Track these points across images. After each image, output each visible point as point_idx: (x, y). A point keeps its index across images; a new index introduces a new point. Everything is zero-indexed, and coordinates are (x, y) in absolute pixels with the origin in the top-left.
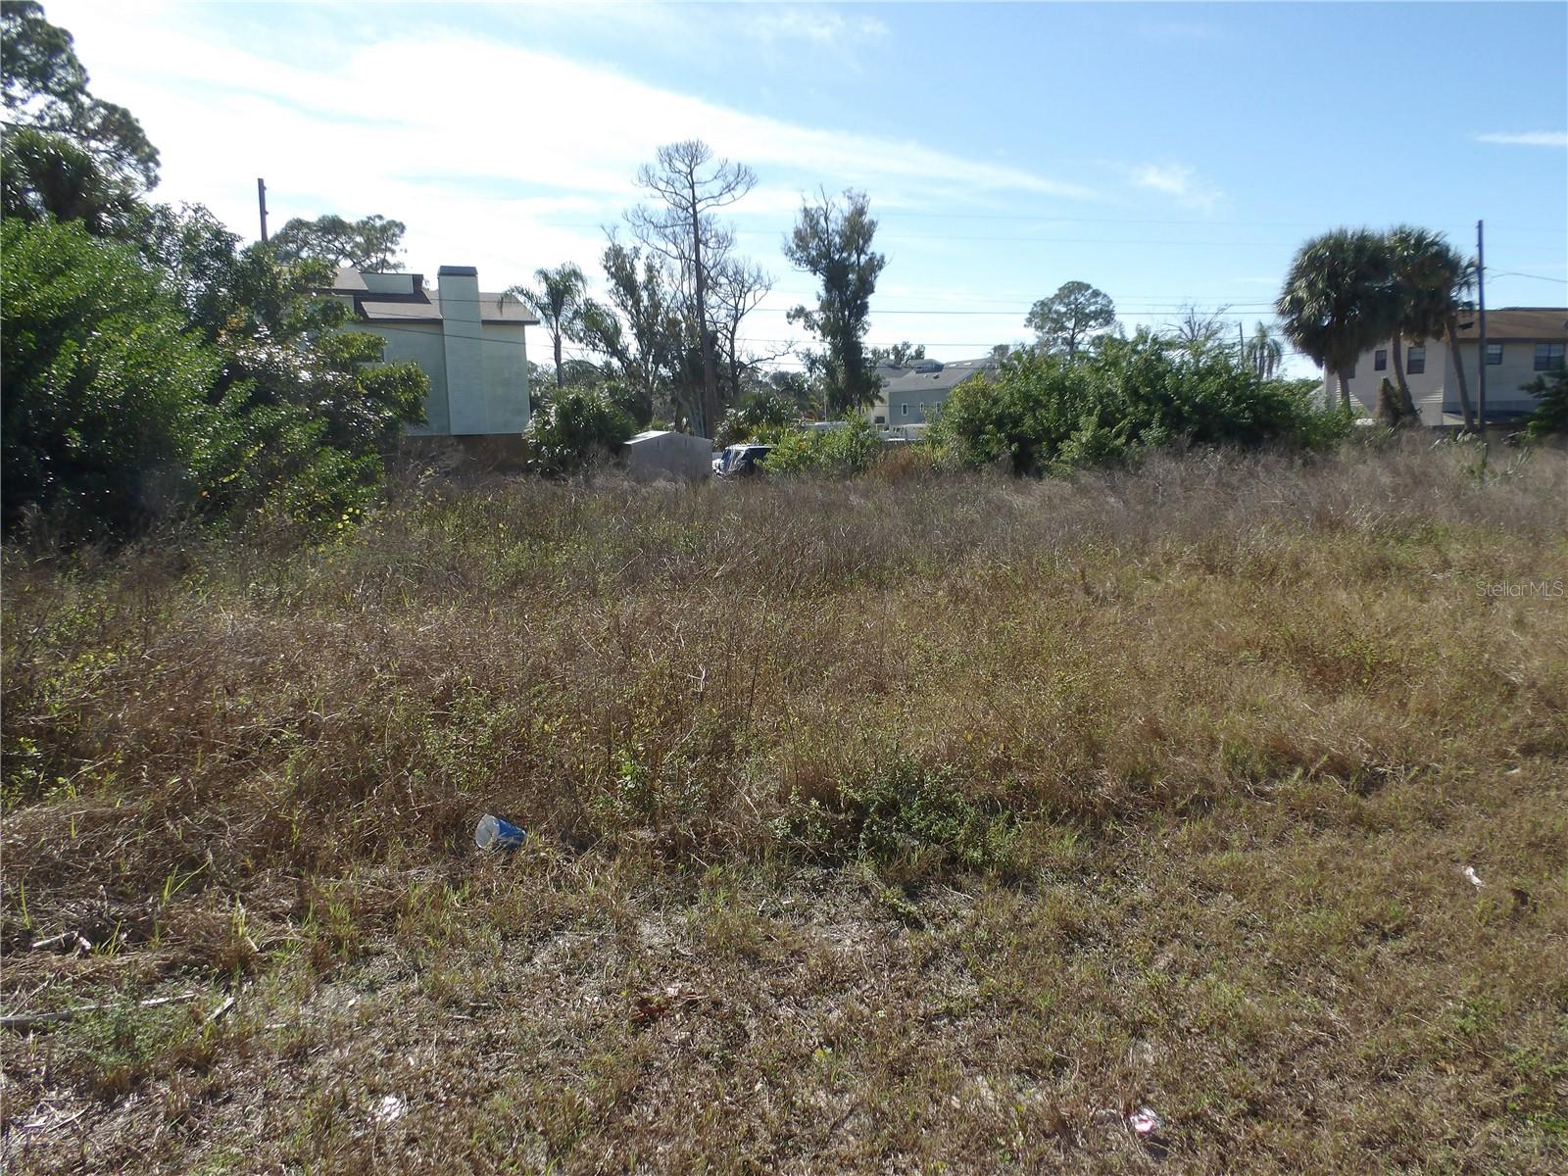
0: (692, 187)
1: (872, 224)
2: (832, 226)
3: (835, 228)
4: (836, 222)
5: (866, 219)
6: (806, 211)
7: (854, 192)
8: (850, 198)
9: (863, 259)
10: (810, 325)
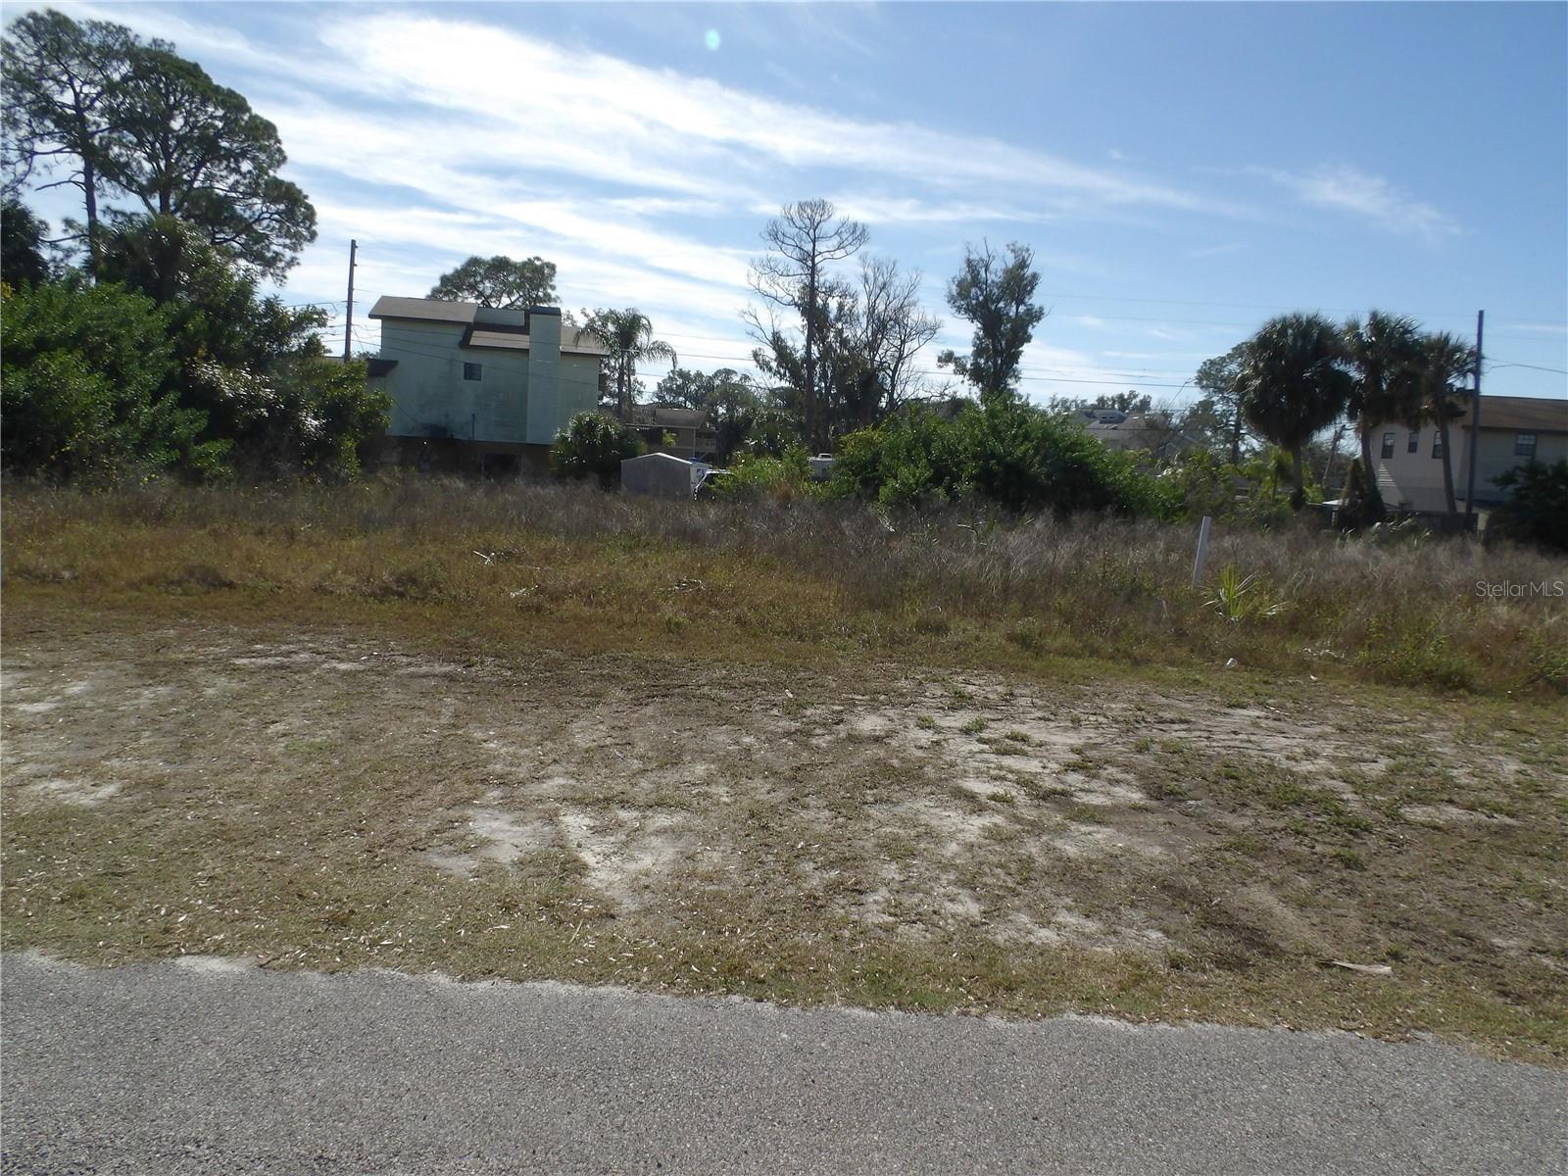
0: (814, 242)
1: (1035, 276)
2: (991, 277)
3: (997, 280)
4: (995, 274)
5: (1029, 272)
6: (969, 262)
7: (1019, 245)
8: (1013, 251)
9: (1022, 309)
10: (961, 369)
